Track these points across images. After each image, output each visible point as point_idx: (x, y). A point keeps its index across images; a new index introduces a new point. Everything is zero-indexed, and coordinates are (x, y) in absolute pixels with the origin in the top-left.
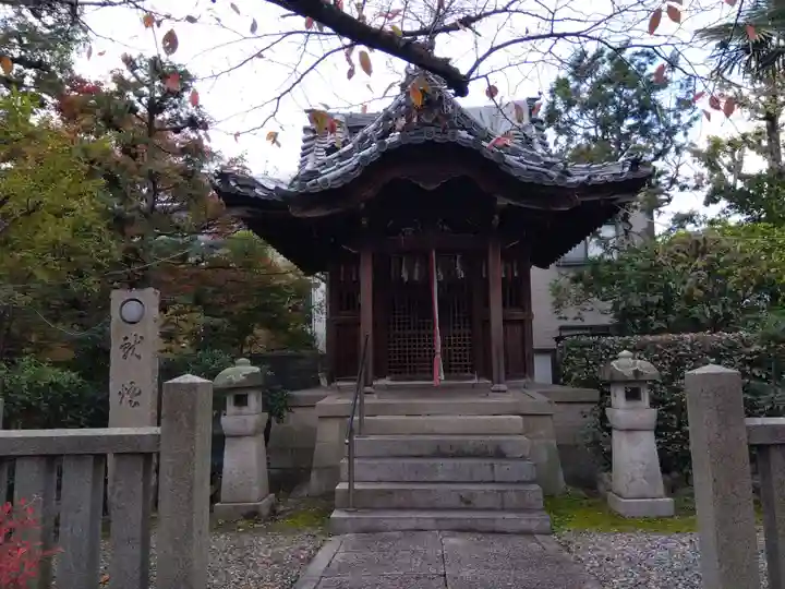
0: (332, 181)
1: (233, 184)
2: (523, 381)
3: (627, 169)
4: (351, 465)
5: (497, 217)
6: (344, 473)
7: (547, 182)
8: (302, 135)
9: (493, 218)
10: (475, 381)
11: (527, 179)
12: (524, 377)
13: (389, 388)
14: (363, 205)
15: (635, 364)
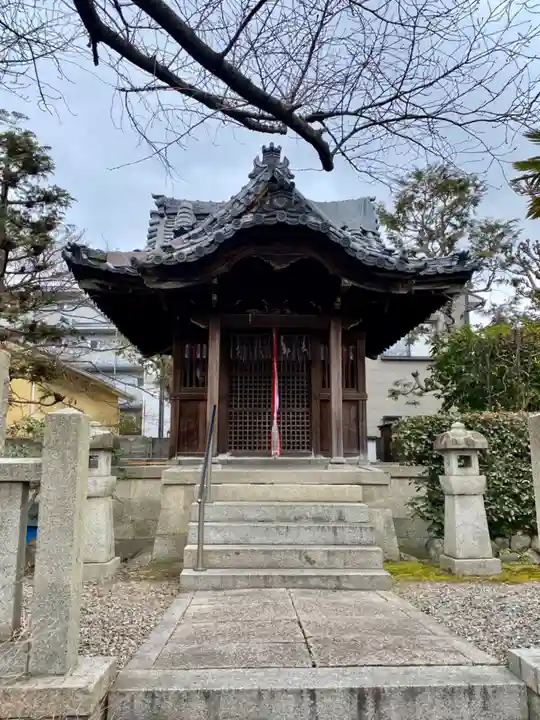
0: (188, 255)
1: (85, 257)
2: (357, 458)
3: (455, 263)
4: (200, 529)
5: (339, 300)
6: (193, 536)
7: (388, 266)
8: (149, 218)
9: (335, 300)
10: (312, 457)
11: (370, 262)
12: (358, 454)
13: (228, 463)
14: (215, 281)
15: (466, 434)
